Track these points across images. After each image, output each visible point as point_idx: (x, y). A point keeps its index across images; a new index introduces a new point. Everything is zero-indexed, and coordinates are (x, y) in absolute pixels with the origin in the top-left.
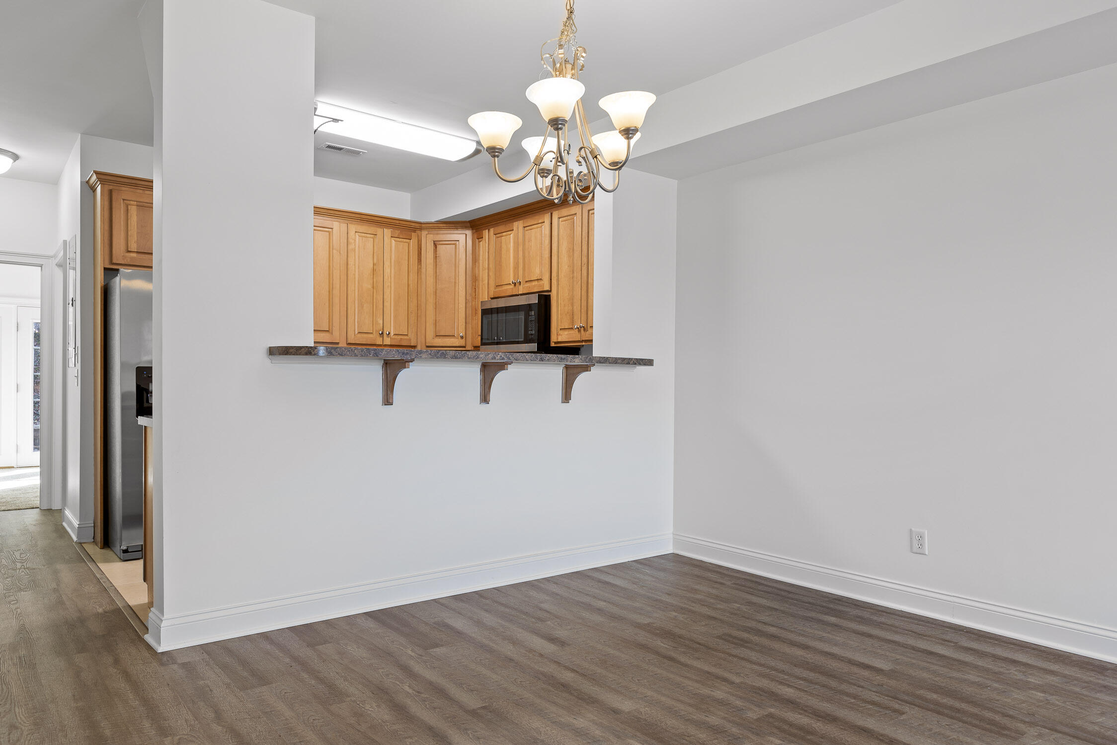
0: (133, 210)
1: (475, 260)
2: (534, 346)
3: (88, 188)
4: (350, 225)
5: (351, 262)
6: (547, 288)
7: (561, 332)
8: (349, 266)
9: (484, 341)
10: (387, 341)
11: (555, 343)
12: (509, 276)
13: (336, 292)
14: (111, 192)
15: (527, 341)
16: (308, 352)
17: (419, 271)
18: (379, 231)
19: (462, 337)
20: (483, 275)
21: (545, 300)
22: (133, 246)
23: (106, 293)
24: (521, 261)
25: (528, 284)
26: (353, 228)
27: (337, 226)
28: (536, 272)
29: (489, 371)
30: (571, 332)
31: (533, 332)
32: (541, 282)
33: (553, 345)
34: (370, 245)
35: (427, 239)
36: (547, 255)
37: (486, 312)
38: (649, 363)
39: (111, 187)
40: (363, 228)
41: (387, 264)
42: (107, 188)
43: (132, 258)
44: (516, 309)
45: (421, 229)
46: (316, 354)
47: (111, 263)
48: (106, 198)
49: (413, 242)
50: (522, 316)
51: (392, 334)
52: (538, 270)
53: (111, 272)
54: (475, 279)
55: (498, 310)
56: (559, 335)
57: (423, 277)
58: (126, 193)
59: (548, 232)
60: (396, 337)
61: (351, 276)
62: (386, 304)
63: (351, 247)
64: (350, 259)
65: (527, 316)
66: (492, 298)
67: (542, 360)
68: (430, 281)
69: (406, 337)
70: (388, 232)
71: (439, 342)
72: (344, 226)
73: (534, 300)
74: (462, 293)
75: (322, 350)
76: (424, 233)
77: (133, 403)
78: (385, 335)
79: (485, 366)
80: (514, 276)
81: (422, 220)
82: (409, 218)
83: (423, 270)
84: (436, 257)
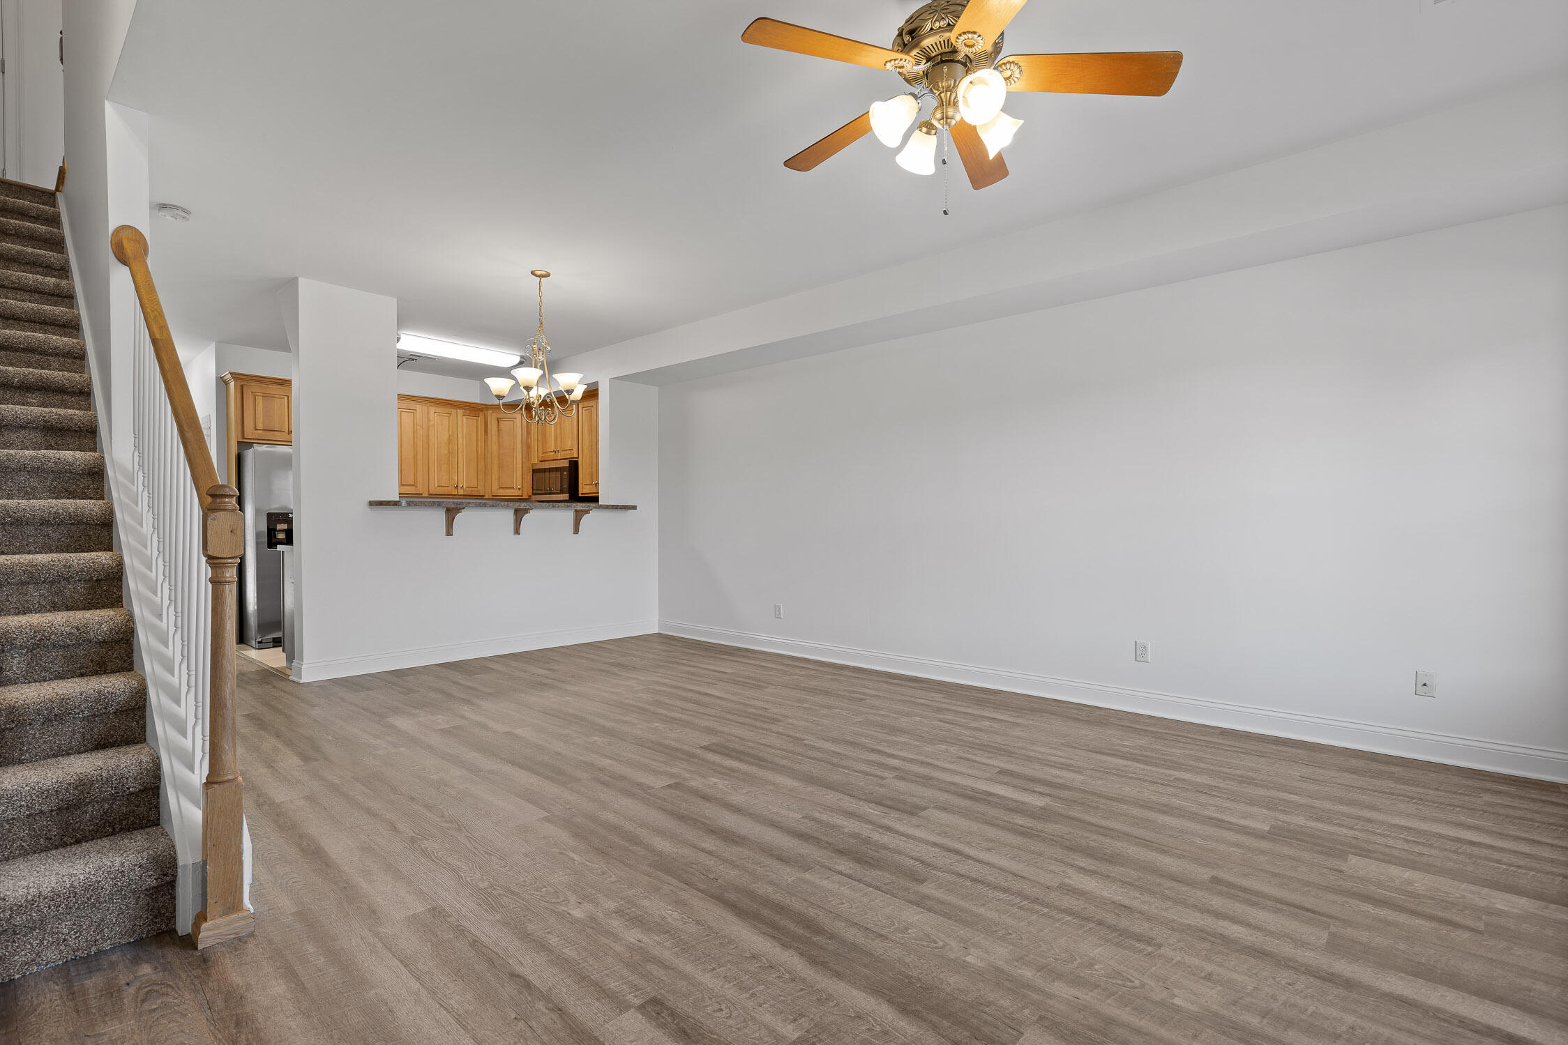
0: (260, 400)
1: (528, 433)
2: (566, 496)
3: (222, 383)
4: (430, 408)
5: (431, 434)
6: (576, 456)
7: (585, 487)
8: (430, 437)
9: (534, 492)
10: (461, 492)
11: (583, 494)
12: (552, 446)
13: (419, 457)
14: (242, 387)
15: (562, 492)
16: (395, 504)
17: (486, 440)
18: (453, 411)
19: (519, 489)
20: (534, 444)
21: (574, 466)
22: (260, 426)
23: (240, 460)
24: (559, 436)
25: (564, 453)
26: (432, 410)
27: (419, 408)
28: (569, 444)
29: (519, 514)
30: (591, 486)
31: (566, 486)
32: (572, 452)
33: (580, 495)
34: (446, 421)
35: (492, 417)
36: (576, 433)
37: (535, 471)
38: (634, 508)
39: (242, 383)
40: (439, 409)
41: (460, 435)
42: (239, 383)
43: (259, 434)
44: (556, 469)
45: (487, 409)
46: (400, 505)
47: (243, 437)
48: (239, 390)
49: (481, 419)
50: (558, 474)
51: (465, 487)
52: (570, 443)
53: (244, 445)
54: (529, 447)
55: (544, 470)
56: (584, 489)
57: (489, 443)
58: (254, 387)
59: (576, 417)
60: (468, 489)
61: (431, 444)
62: (459, 465)
63: (431, 423)
64: (430, 432)
65: (562, 475)
66: (541, 461)
67: (553, 507)
68: (495, 448)
69: (476, 489)
70: (460, 412)
71: (502, 492)
72: (425, 408)
73: (566, 464)
74: (519, 456)
75: (404, 503)
76: (490, 412)
77: (265, 539)
78: (459, 488)
79: (516, 511)
80: (555, 446)
81: (487, 403)
82: (478, 402)
83: (489, 438)
84: (498, 430)
